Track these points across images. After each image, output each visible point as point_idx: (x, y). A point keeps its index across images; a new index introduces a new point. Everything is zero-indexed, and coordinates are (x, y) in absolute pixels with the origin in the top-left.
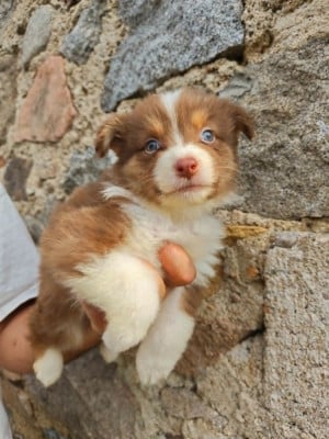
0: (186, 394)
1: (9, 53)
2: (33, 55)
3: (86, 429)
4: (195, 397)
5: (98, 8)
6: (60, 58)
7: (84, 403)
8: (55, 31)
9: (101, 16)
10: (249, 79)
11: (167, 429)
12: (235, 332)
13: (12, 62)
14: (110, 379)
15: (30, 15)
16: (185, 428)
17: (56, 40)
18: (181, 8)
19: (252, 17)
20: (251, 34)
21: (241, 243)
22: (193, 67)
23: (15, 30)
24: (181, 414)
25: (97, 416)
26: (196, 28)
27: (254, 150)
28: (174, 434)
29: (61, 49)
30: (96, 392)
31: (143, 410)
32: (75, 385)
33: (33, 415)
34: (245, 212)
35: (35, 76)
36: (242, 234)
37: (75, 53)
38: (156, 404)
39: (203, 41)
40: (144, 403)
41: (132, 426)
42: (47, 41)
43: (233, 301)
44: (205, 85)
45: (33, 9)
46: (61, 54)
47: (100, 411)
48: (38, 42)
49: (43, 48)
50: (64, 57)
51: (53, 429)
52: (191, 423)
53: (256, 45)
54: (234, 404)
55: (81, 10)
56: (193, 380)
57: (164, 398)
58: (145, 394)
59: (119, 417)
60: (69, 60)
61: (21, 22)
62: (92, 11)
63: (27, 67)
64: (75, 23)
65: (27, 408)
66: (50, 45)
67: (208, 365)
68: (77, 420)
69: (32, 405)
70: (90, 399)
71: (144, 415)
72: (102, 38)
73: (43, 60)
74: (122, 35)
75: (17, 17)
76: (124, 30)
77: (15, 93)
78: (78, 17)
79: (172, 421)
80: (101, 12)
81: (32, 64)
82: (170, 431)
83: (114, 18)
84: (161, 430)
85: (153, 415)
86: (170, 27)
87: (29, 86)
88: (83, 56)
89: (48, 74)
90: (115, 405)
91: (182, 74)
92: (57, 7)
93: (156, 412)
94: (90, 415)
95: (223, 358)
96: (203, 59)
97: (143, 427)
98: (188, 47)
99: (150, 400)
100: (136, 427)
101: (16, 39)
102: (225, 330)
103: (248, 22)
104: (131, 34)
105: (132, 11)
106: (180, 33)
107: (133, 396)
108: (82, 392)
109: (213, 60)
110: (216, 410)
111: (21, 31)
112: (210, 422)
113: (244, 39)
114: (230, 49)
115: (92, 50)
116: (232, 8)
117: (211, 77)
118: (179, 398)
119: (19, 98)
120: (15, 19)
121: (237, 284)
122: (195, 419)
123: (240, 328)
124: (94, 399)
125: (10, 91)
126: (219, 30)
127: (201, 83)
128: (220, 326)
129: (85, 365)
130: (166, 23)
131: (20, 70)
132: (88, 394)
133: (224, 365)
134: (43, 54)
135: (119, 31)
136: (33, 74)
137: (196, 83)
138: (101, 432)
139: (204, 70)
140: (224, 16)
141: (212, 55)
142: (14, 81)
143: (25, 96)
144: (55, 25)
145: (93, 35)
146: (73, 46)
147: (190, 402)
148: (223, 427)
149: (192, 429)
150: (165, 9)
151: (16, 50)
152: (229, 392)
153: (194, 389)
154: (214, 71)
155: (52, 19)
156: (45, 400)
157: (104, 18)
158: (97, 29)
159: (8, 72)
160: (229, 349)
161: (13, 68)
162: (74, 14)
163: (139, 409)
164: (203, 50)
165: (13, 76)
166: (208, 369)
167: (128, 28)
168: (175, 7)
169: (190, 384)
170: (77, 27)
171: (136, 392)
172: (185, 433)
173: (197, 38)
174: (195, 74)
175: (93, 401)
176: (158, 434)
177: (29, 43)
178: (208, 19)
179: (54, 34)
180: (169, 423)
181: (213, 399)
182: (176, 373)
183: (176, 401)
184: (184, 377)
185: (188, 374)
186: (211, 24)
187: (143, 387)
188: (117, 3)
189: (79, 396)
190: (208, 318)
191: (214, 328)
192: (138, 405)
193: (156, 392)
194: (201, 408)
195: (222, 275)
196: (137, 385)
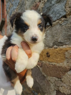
3: (40, 90)
4: (61, 82)
10: (68, 21)
12: (68, 68)
14: (44, 80)
16: (59, 88)
18: (54, 10)
19: (67, 10)
20: (67, 13)
21: (68, 51)
22: (57, 20)
24: (59, 85)
25: (42, 87)
26: (57, 13)
27: (70, 33)
28: (57, 90)
30: (42, 82)
32: (38, 81)
34: (69, 45)
36: (68, 49)
39: (58, 15)
41: (49, 89)
43: (68, 62)
44: (59, 23)
51: (34, 90)
52: (61, 87)
53: (68, 14)
54: (69, 83)
56: (61, 79)
58: (51, 83)
59: (46, 87)
67: (64, 75)
68: (38, 88)
71: (51, 86)
79: (57, 87)
82: (57, 89)
84: (55, 89)
85: (53, 86)
90: (45, 85)
91: (55, 21)
93: (54, 85)
95: (66, 74)
96: (59, 18)
97: (51, 89)
98: (55, 17)
99: (52, 83)
100: (50, 89)
102: (67, 68)
103: (67, 11)
106: (54, 14)
107: (49, 83)
108: (39, 83)
109: (60, 18)
110: (66, 84)
112: (64, 87)
113: (66, 14)
114: (63, 16)
116: (63, 9)
117: (60, 21)
118: (58, 82)
121: (68, 59)
122: (61, 86)
123: (69, 67)
124: (41, 84)
126: (61, 13)
127: (58, 22)
128: (65, 67)
129: (39, 77)
130: (51, 13)
133: (67, 75)
137: (57, 23)
138: (43, 90)
139: (59, 20)
141: (60, 17)
147: (60, 83)
148: (67, 88)
149: (61, 88)
150: (51, 10)
152: (68, 80)
153: (61, 81)
154: (61, 20)
160: (67, 72)
163: (50, 86)
164: (59, 17)
171: (50, 82)
173: (57, 15)
174: (57, 21)
176: (54, 90)
178: (59, 11)
180: (56, 88)
181: (65, 82)
182: (57, 78)
183: (58, 83)
184: (59, 78)
185: (60, 77)
186: (60, 12)
187: (51, 81)
188: (42, 11)
189: (38, 83)
190: (63, 66)
191: (64, 68)
192: (50, 85)
193: (54, 82)
194: (63, 84)
195: (65, 57)
196: (50, 81)
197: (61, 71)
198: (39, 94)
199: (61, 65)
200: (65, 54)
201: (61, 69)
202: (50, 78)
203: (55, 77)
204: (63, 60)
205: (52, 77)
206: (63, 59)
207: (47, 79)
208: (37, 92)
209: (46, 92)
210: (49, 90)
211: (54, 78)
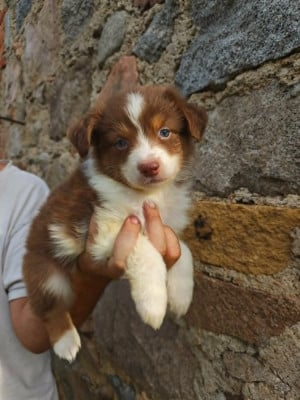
0: (248, 359)
1: (84, 53)
2: (108, 56)
3: (148, 379)
4: (257, 363)
5: (171, 11)
6: (133, 57)
7: (147, 356)
8: (129, 33)
9: (174, 19)
11: (225, 387)
13: (88, 63)
14: (172, 338)
15: (106, 20)
16: (246, 389)
17: (130, 42)
18: (255, 8)
22: (267, 61)
23: (91, 34)
24: (243, 376)
25: (159, 370)
26: (271, 26)
28: (233, 393)
29: (134, 50)
30: (159, 349)
31: (203, 369)
32: (140, 341)
33: (99, 363)
35: (109, 74)
37: (147, 52)
38: (218, 365)
39: (278, 37)
40: (205, 363)
41: (192, 381)
42: (122, 43)
44: (278, 78)
45: (109, 16)
46: (133, 54)
47: (162, 365)
48: (112, 44)
49: (118, 49)
50: (136, 56)
51: (117, 376)
52: (252, 385)
55: (154, 14)
56: (255, 347)
57: (226, 361)
58: (205, 355)
59: (179, 373)
60: (142, 60)
61: (97, 28)
62: (164, 15)
63: (101, 66)
64: (147, 26)
65: (95, 357)
66: (124, 46)
67: (272, 335)
69: (98, 354)
70: (152, 353)
71: (204, 373)
72: (174, 38)
73: (117, 60)
74: (193, 35)
75: (93, 23)
76: (195, 30)
77: (90, 89)
78: (150, 20)
79: (233, 382)
80: (174, 14)
81: (106, 63)
82: (229, 390)
83: (186, 20)
84: (220, 388)
85: (214, 374)
86: (244, 25)
87: (103, 83)
88: (155, 54)
89: (121, 72)
90: (176, 361)
91: (255, 68)
92: (131, 12)
93: (216, 370)
94: (153, 367)
95: (288, 331)
96: (278, 55)
97: (202, 383)
98: (262, 44)
99: (211, 361)
100: (195, 383)
101: (91, 42)
102: (292, 305)
104: (202, 33)
105: (204, 13)
106: (254, 32)
107: (194, 356)
108: (146, 348)
109: (288, 56)
110: (278, 376)
111: (97, 35)
112: (272, 387)
115: (164, 49)
117: (285, 71)
118: (241, 362)
119: (94, 93)
120: (91, 25)
122: (257, 383)
124: (156, 354)
125: (85, 87)
126: (296, 27)
127: (274, 76)
128: (287, 301)
130: (240, 22)
131: (94, 70)
132: (151, 350)
133: (289, 337)
134: (117, 54)
135: (190, 31)
136: (106, 72)
137: (269, 76)
138: (162, 384)
139: (278, 64)
141: (288, 50)
142: (89, 80)
143: (98, 92)
144: (130, 28)
145: (165, 36)
146: (146, 47)
147: (252, 367)
148: (286, 394)
149: (254, 391)
150: (238, 9)
151: (91, 52)
153: (256, 355)
154: (289, 65)
155: (126, 23)
156: (111, 350)
157: (176, 20)
158: (169, 31)
159: (84, 70)
160: (295, 323)
161: (88, 67)
162: (147, 18)
163: (200, 368)
165: (89, 75)
166: (272, 338)
167: (199, 28)
168: (249, 7)
169: (251, 350)
170: (150, 30)
171: (199, 355)
172: (245, 393)
173: (272, 35)
174: (269, 68)
175: (155, 356)
176: (217, 391)
177: (106, 44)
178: (284, 17)
179: (128, 36)
180: (229, 383)
181: (275, 366)
182: (239, 339)
183: (238, 364)
184: (246, 344)
185: (250, 341)
187: (204, 348)
188: (190, 5)
189: (142, 350)
190: (274, 293)
191: (280, 302)
193: (218, 354)
195: (290, 253)
196: (199, 347)
197: (264, 316)
198: (144, 394)
199: (265, 288)
200: (292, 239)
202: (202, 337)
203: (228, 335)
204: (275, 263)
205: (210, 333)
206: (279, 261)
208: (131, 386)
209: (177, 392)
210: (192, 387)
211: (224, 338)
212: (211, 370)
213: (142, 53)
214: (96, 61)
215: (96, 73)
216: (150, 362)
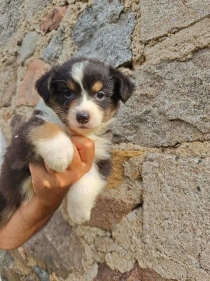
0: (107, 239)
1: (12, 55)
2: (26, 59)
3: (56, 264)
4: (111, 241)
5: (61, 36)
6: (41, 61)
7: (55, 249)
8: (38, 46)
9: (63, 40)
10: (134, 78)
11: (98, 260)
12: (129, 204)
13: (15, 61)
14: (69, 235)
15: (24, 36)
16: (106, 257)
17: (39, 51)
18: (102, 40)
19: (135, 47)
20: (135, 56)
21: (131, 159)
23: (16, 43)
24: (105, 250)
25: (61, 256)
26: (109, 52)
27: (137, 113)
28: (101, 262)
29: (42, 56)
30: (61, 242)
31: (86, 250)
32: (50, 239)
33: (26, 260)
34: (134, 144)
35: (27, 70)
36: (132, 155)
37: (49, 59)
38: (92, 246)
39: (112, 58)
40: (86, 246)
41: (80, 260)
42: (34, 51)
43: (129, 189)
45: (26, 33)
46: (41, 59)
47: (63, 253)
48: (29, 52)
49: (32, 55)
50: (43, 60)
51: (37, 266)
52: (109, 254)
53: (138, 61)
54: (130, 242)
55: (52, 36)
56: (111, 232)
57: (96, 242)
58: (87, 242)
59: (73, 256)
60: (46, 62)
61: (19, 40)
62: (57, 38)
63: (23, 64)
64: (49, 42)
65: (23, 256)
66: (35, 53)
67: (117, 223)
68: (51, 259)
69: (26, 254)
70: (58, 246)
71: (86, 253)
72: (63, 52)
73: (32, 61)
74: (74, 51)
75: (17, 36)
76: (75, 48)
77: (16, 78)
78: (50, 39)
79: (100, 254)
80: (62, 38)
81: (25, 63)
82: (100, 260)
83: (69, 42)
84: (95, 260)
85: (91, 252)
86: (97, 49)
87: (24, 74)
88: (53, 60)
89: (35, 69)
90: (71, 249)
92: (39, 33)
93: (92, 249)
94: (58, 255)
95: (124, 219)
97: (86, 260)
99: (89, 245)
100: (83, 261)
101: (17, 48)
102: (125, 204)
103: (134, 50)
104: (78, 50)
105: (79, 39)
106: (102, 53)
107: (81, 243)
108: (54, 243)
110: (122, 246)
111: (20, 44)
112: (118, 253)
113: (132, 59)
114: (125, 63)
115: (58, 58)
116: (126, 42)
119: (19, 81)
120: (16, 37)
121: (131, 180)
122: (111, 252)
123: (132, 203)
124: (60, 246)
125: (13, 77)
126: (120, 53)
128: (122, 202)
129: (55, 228)
130: (95, 47)
131: (19, 66)
132: (57, 244)
133: (125, 222)
134: (32, 58)
135: (72, 48)
136: (26, 68)
138: (63, 265)
140: (122, 46)
141: (117, 65)
142: (15, 72)
143: (22, 80)
144: (38, 43)
145: (59, 50)
146: (48, 55)
147: (109, 243)
148: (125, 255)
149: (110, 257)
150: (95, 39)
151: (16, 54)
152: (127, 236)
153: (111, 237)
155: (37, 40)
156: (33, 250)
157: (64, 42)
158: (60, 47)
159: (12, 66)
160: (127, 214)
161: (15, 64)
162: (48, 38)
163: (84, 251)
164: (113, 63)
165: (15, 68)
166: (118, 225)
167: (76, 47)
168: (99, 39)
169: (108, 234)
170: (50, 45)
171: (83, 242)
172: (107, 260)
173: (110, 56)
175: (59, 248)
176: (94, 263)
177: (24, 52)
178: (115, 47)
179: (38, 47)
180: (99, 256)
181: (120, 241)
182: (103, 228)
183: (102, 243)
184: (106, 230)
185: (108, 228)
186: (116, 50)
187: (85, 237)
188: (71, 34)
189: (52, 245)
190: (117, 198)
191: (119, 203)
192: (84, 248)
193: (92, 240)
194: (114, 246)
195: (123, 175)
196: (83, 237)
197: (113, 212)
198: (54, 274)
199: (113, 196)
200: (123, 167)
201: (112, 206)
202: (84, 230)
203: (97, 226)
204: (117, 181)
205: (88, 227)
206: (119, 180)
207: (75, 234)
208: (47, 270)
209: (72, 268)
210: (81, 264)
211: (94, 229)
212: (90, 250)
213: (46, 59)
214: (19, 61)
215: (19, 68)
216: (56, 252)
